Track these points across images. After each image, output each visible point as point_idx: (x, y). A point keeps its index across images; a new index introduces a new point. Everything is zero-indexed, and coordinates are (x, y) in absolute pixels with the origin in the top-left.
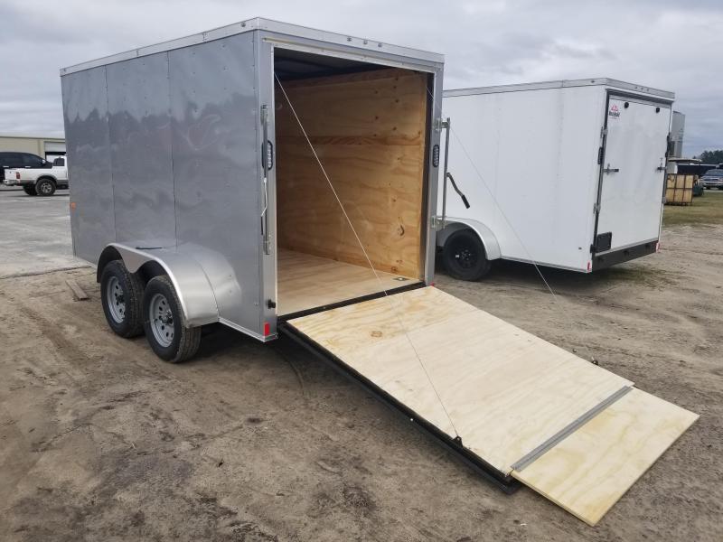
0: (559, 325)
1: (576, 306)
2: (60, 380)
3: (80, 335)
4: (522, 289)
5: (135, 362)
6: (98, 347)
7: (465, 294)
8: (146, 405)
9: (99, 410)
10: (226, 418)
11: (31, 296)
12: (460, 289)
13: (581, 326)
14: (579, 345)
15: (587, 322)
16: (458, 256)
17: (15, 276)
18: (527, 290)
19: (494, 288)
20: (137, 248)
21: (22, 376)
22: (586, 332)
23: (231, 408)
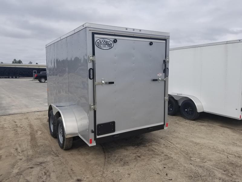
0: (224, 143)
1: (235, 134)
2: (23, 154)
3: (41, 136)
4: (212, 125)
5: (52, 148)
6: (43, 141)
7: (187, 126)
8: (45, 168)
9: (28, 169)
10: (69, 178)
11: (35, 119)
12: (186, 124)
13: (234, 144)
14: (231, 154)
15: (237, 143)
16: (186, 110)
17: (35, 112)
18: (214, 125)
19: (200, 124)
20: (57, 106)
21: (13, 151)
22: (236, 148)
23: (74, 173)
